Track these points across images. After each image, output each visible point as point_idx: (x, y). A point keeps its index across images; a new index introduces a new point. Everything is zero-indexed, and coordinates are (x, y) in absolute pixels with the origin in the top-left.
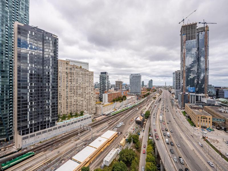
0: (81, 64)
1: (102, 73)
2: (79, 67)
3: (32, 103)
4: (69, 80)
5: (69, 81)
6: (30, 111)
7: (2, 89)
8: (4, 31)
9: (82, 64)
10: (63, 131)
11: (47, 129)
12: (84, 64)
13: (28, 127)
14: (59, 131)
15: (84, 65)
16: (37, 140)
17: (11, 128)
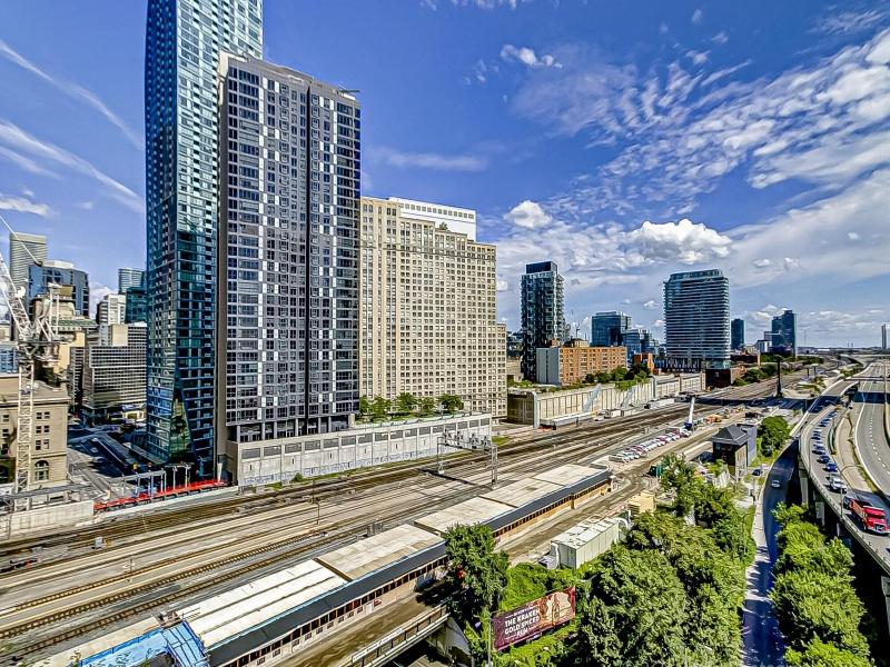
0: (442, 216)
1: (531, 268)
2: (437, 226)
3: (272, 331)
4: (399, 277)
5: (398, 281)
6: (264, 359)
7: (182, 293)
8: (189, 103)
9: (448, 216)
10: (377, 455)
11: (321, 437)
12: (458, 218)
13: (259, 418)
14: (362, 450)
15: (456, 218)
16: (289, 469)
17: (207, 431)
